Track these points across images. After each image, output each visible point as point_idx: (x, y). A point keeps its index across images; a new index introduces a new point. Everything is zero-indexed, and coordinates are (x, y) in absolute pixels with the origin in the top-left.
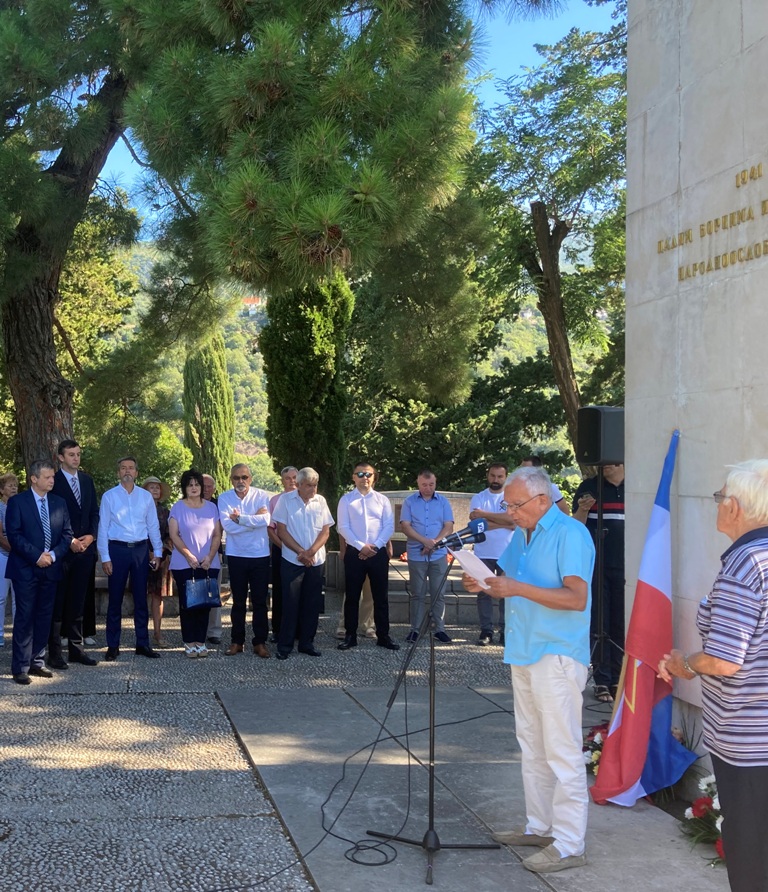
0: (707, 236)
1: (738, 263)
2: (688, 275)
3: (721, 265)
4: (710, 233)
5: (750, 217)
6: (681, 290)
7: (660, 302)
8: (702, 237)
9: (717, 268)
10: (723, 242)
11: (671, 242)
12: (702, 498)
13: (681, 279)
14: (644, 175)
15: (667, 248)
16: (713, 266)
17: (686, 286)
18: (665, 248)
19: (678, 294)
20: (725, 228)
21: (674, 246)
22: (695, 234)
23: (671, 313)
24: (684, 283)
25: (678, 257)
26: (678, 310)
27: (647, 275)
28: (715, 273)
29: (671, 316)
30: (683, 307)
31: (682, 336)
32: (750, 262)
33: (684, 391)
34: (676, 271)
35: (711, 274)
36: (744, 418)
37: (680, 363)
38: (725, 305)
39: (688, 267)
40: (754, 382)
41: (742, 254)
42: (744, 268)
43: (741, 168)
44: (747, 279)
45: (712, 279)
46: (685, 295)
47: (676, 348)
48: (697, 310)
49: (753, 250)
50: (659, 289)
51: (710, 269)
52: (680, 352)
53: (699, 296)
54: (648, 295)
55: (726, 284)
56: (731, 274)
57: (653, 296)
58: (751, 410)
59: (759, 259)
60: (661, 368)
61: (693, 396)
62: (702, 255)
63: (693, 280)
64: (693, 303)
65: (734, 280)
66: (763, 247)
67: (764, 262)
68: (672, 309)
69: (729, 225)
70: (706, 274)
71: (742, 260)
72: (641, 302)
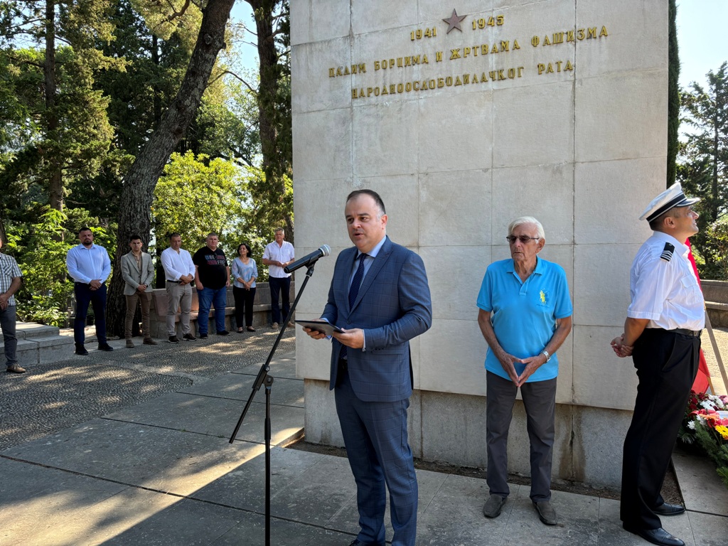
0: (381, 70)
1: (412, 92)
2: (362, 95)
3: (396, 91)
4: (385, 69)
5: (425, 62)
6: (355, 105)
7: (331, 112)
8: (376, 70)
9: (392, 92)
10: (397, 75)
11: (343, 71)
13: (354, 96)
14: (310, 18)
15: (339, 73)
16: (388, 91)
17: (358, 103)
18: (336, 73)
19: (351, 107)
20: (399, 66)
21: (347, 73)
22: (369, 67)
23: (346, 120)
24: (356, 100)
25: (352, 81)
26: (352, 119)
27: (316, 92)
28: (389, 96)
29: (344, 123)
30: (357, 117)
31: (356, 137)
32: (424, 91)
33: (359, 175)
34: (349, 91)
35: (385, 96)
36: (419, 194)
37: (355, 156)
38: (400, 119)
39: (362, 89)
40: (429, 171)
41: (417, 86)
42: (419, 95)
43: (415, 28)
44: (422, 102)
45: (387, 100)
46: (359, 108)
47: (351, 146)
48: (372, 120)
49: (427, 84)
50: (330, 103)
51: (384, 92)
52: (355, 149)
53: (373, 110)
54: (318, 106)
55: (401, 105)
56: (406, 98)
57: (324, 107)
58: (425, 189)
59: (434, 91)
60: (334, 159)
61: (368, 179)
62: (376, 83)
63: (367, 99)
64: (368, 115)
65: (409, 102)
66: (436, 83)
67: (438, 93)
68: (345, 118)
69: (403, 65)
70: (380, 96)
71: (416, 90)
72: (310, 110)
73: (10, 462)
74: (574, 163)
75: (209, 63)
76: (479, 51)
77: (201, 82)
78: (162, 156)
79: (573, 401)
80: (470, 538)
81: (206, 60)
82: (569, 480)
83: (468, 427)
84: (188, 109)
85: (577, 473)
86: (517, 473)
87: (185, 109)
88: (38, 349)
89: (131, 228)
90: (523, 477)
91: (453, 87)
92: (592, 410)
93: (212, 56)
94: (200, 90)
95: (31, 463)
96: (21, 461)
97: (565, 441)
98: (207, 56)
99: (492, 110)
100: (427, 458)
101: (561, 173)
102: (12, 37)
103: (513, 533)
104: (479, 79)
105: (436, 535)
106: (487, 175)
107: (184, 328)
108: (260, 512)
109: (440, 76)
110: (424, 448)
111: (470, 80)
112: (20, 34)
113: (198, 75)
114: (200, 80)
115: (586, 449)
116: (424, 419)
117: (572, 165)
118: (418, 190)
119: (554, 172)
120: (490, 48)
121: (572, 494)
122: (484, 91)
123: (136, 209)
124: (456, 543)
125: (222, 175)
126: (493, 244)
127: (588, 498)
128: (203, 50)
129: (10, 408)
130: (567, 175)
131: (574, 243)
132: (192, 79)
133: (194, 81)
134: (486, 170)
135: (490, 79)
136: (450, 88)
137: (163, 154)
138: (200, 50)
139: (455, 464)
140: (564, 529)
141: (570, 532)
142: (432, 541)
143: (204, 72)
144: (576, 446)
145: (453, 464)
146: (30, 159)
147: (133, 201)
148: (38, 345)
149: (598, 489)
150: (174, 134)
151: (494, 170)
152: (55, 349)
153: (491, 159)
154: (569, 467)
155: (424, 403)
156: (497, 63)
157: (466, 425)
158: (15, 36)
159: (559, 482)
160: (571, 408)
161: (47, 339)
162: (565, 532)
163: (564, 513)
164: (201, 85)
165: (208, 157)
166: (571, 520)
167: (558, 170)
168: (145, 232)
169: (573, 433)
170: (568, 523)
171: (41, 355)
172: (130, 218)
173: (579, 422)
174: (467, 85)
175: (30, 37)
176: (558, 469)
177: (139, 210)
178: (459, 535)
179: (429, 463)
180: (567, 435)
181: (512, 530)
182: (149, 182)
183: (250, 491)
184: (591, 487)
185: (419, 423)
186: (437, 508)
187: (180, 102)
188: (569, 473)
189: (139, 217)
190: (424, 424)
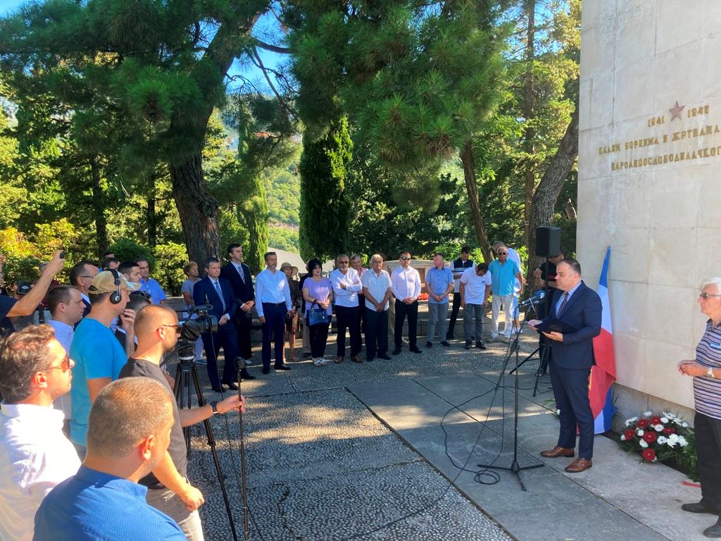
0: (629, 149)
1: (648, 165)
2: (617, 167)
3: (638, 165)
4: (631, 148)
5: (656, 142)
6: (613, 175)
7: (600, 180)
8: (626, 149)
9: (635, 166)
10: (639, 153)
11: (607, 150)
12: (624, 281)
13: (613, 169)
14: (590, 112)
15: (605, 151)
16: (633, 164)
17: (615, 173)
18: (603, 151)
19: (611, 176)
20: (641, 146)
21: (609, 151)
22: (622, 147)
23: (607, 186)
24: (615, 171)
25: (612, 157)
26: (611, 185)
27: (592, 164)
28: (634, 168)
29: (607, 188)
30: (614, 183)
31: (613, 198)
32: (655, 166)
33: (614, 226)
34: (610, 165)
35: (631, 169)
36: (649, 243)
37: (611, 212)
38: (640, 186)
39: (617, 164)
40: (656, 226)
41: (651, 161)
42: (651, 168)
43: (652, 117)
44: (653, 173)
45: (633, 172)
46: (615, 177)
47: (610, 205)
48: (622, 186)
49: (657, 159)
50: (599, 173)
51: (631, 166)
52: (612, 206)
53: (624, 178)
54: (592, 175)
55: (640, 175)
56: (643, 170)
57: (596, 176)
59: (661, 165)
60: (600, 213)
61: (619, 230)
62: (626, 158)
63: (620, 170)
64: (620, 182)
65: (645, 173)
66: (663, 159)
67: (663, 167)
68: (607, 184)
69: (643, 145)
70: (628, 168)
71: (650, 164)
72: (588, 178)
76: (692, 133)
91: (673, 162)
99: (699, 181)
104: (691, 156)
106: (694, 232)
109: (665, 154)
111: (685, 157)
118: (649, 240)
120: (699, 132)
122: (693, 166)
134: (693, 229)
135: (699, 156)
136: (671, 162)
151: (699, 229)
153: (696, 220)
156: (704, 143)
174: (682, 161)
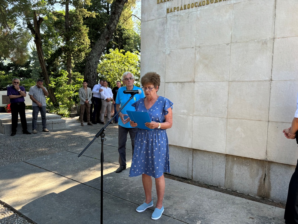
1: (194, 8)
2: (171, 11)
3: (187, 8)
6: (168, 16)
7: (158, 20)
9: (185, 9)
13: (168, 12)
15: (161, 2)
16: (183, 8)
17: (170, 15)
19: (166, 17)
21: (165, 1)
24: (168, 14)
25: (167, 5)
26: (166, 22)
27: (151, 11)
28: (184, 11)
29: (163, 25)
30: (169, 21)
31: (168, 31)
32: (200, 7)
33: (169, 49)
34: (166, 10)
35: (182, 11)
36: (195, 57)
37: (167, 40)
38: (188, 21)
39: (171, 9)
40: (200, 45)
41: (196, 4)
42: (197, 9)
44: (198, 12)
45: (182, 13)
46: (170, 18)
47: (165, 36)
48: (175, 23)
49: (201, 3)
50: (157, 16)
51: (181, 9)
52: (167, 36)
53: (176, 18)
54: (152, 18)
55: (189, 14)
56: (191, 11)
57: (155, 18)
58: (199, 54)
59: (204, 6)
60: (158, 42)
61: (172, 51)
62: (178, 5)
63: (173, 13)
64: (174, 21)
65: (192, 13)
66: (206, 2)
67: (206, 7)
68: (163, 22)
70: (179, 11)
71: (196, 6)
72: (149, 20)
73: (28, 164)
74: (274, 39)
75: (120, 8)
77: (117, 17)
78: (101, 49)
79: (266, 159)
80: (205, 219)
81: (119, 8)
82: (262, 197)
83: (214, 167)
84: (112, 29)
85: (266, 194)
86: (236, 191)
87: (111, 29)
88: (53, 123)
89: (89, 78)
90: (239, 193)
91: (214, 4)
92: (276, 164)
93: (122, 6)
94: (116, 20)
95: (35, 166)
96: (32, 165)
97: (261, 178)
98: (120, 5)
99: (232, 14)
100: (194, 179)
101: (266, 44)
102: (53, 5)
103: (226, 219)
105: (188, 215)
106: (229, 46)
107: (108, 119)
108: (114, 195)
110: (193, 175)
112: (56, 3)
113: (116, 14)
114: (117, 16)
115: (272, 183)
116: (194, 162)
117: (273, 40)
118: (195, 55)
119: (263, 44)
121: (262, 204)
122: (229, 4)
123: (91, 70)
124: (197, 219)
125: (130, 58)
126: (230, 81)
127: (269, 206)
128: (118, 3)
129: (36, 145)
130: (270, 45)
131: (271, 80)
132: (113, 16)
133: (114, 17)
134: (228, 44)
136: (212, 4)
137: (102, 47)
138: (117, 3)
139: (207, 183)
140: (253, 220)
141: (256, 222)
142: (186, 217)
143: (118, 12)
144: (267, 181)
145: (206, 183)
146: (59, 53)
147: (90, 67)
148: (53, 122)
149: (277, 202)
150: (106, 39)
151: (232, 44)
152: (59, 124)
153: (230, 39)
154: (263, 190)
155: (194, 155)
157: (213, 166)
158: (54, 4)
159: (257, 197)
160: (265, 162)
161: (56, 120)
162: (254, 222)
163: (256, 212)
164: (117, 19)
165: (124, 51)
166: (258, 216)
167: (265, 43)
168: (94, 80)
169: (265, 174)
170: (256, 217)
171: (54, 126)
172: (89, 74)
173: (269, 169)
174: (221, 2)
175: (60, 4)
176: (257, 191)
177: (92, 70)
178: (200, 216)
179: (195, 182)
180: (263, 175)
181: (226, 217)
182: (96, 59)
183: (113, 186)
184: (273, 201)
185: (192, 163)
186: (192, 203)
187: (109, 26)
188: (262, 194)
189: (92, 73)
190: (194, 164)
